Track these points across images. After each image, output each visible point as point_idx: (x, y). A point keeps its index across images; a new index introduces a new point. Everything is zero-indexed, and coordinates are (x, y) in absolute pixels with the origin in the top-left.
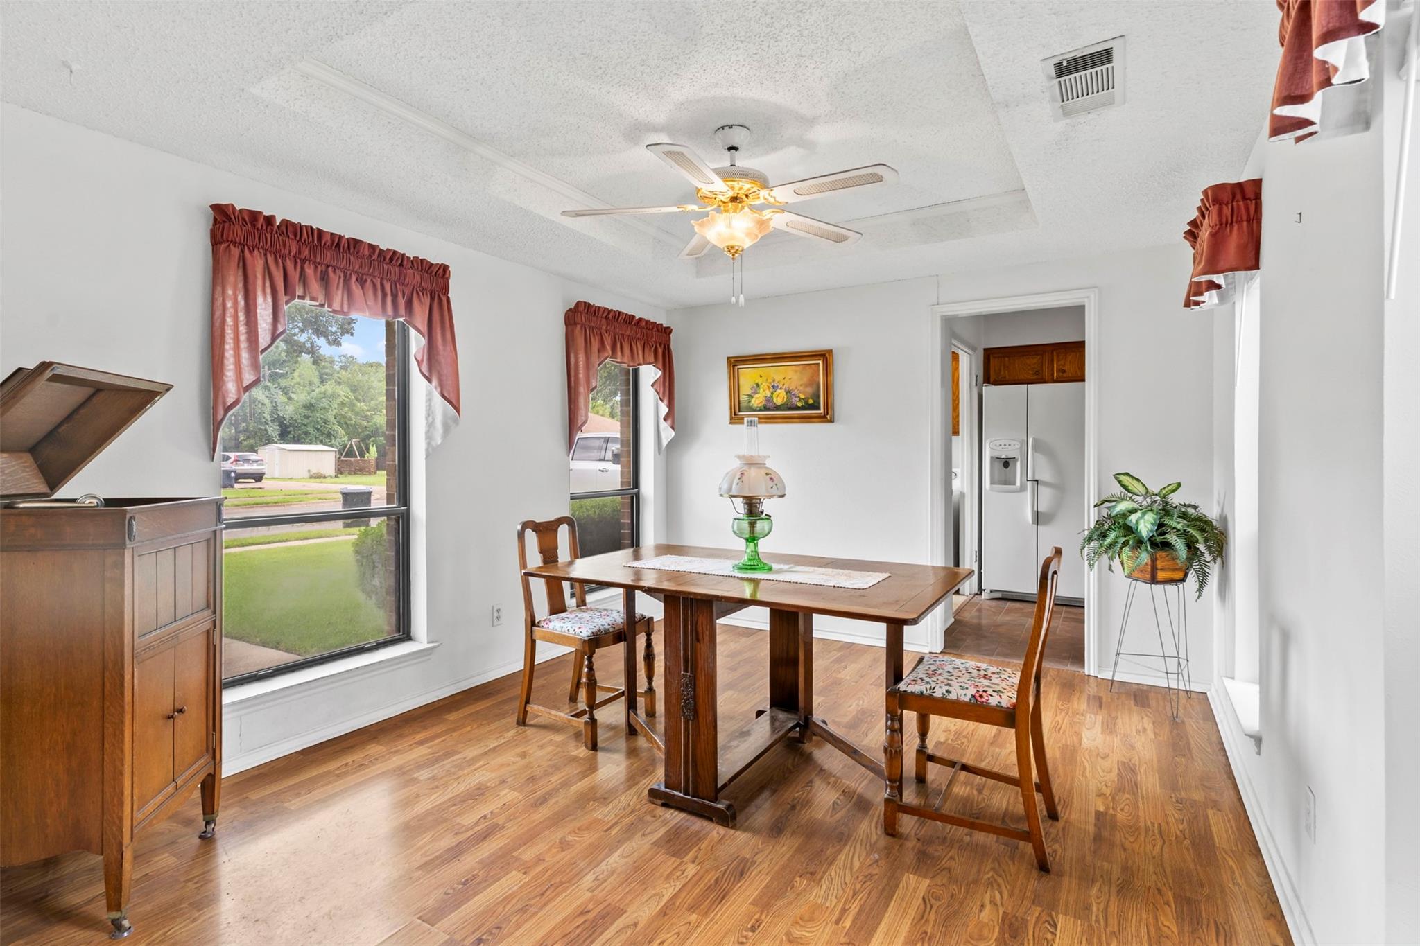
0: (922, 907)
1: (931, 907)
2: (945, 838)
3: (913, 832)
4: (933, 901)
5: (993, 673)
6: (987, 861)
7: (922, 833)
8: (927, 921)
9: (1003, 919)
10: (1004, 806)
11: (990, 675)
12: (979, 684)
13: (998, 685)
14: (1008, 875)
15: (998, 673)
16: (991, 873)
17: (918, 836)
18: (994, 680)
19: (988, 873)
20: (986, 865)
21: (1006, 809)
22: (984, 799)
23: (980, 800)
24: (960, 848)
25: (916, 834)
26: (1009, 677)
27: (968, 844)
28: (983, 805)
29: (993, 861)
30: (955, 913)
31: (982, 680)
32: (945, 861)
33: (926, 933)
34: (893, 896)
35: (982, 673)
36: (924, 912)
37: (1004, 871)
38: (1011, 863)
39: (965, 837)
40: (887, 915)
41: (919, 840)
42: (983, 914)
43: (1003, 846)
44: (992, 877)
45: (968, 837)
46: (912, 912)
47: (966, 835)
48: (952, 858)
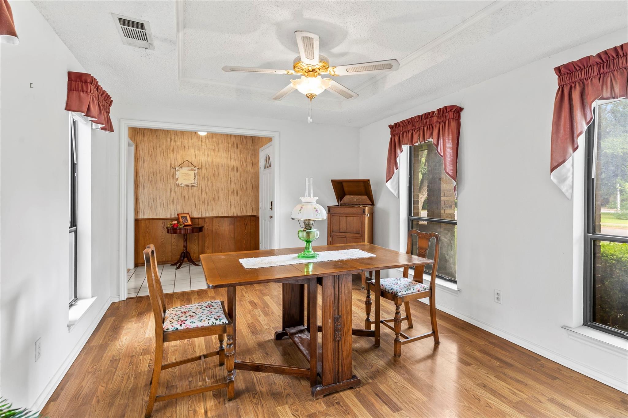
0: (195, 350)
1: (192, 351)
2: (200, 374)
3: (214, 370)
4: (192, 353)
5: (182, 316)
6: (178, 375)
7: (211, 371)
8: (192, 348)
9: (167, 359)
10: (178, 408)
11: (183, 315)
12: (185, 308)
13: (177, 311)
14: (168, 374)
15: (179, 317)
16: (175, 371)
17: (211, 369)
18: (179, 313)
19: (177, 371)
20: (178, 373)
21: (176, 407)
22: (191, 407)
23: (193, 405)
24: (191, 374)
25: (212, 369)
26: (173, 318)
27: (189, 377)
28: (190, 403)
29: (176, 376)
30: (184, 353)
31: (185, 311)
32: (195, 366)
33: (190, 345)
34: (206, 348)
35: (187, 315)
36: (194, 349)
37: (170, 374)
38: (168, 379)
39: (192, 379)
40: (204, 344)
41: (210, 368)
42: (175, 358)
43: (173, 385)
44: (175, 370)
45: (190, 380)
46: (197, 347)
47: (191, 381)
48: (193, 368)
